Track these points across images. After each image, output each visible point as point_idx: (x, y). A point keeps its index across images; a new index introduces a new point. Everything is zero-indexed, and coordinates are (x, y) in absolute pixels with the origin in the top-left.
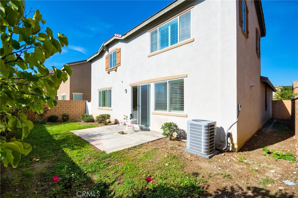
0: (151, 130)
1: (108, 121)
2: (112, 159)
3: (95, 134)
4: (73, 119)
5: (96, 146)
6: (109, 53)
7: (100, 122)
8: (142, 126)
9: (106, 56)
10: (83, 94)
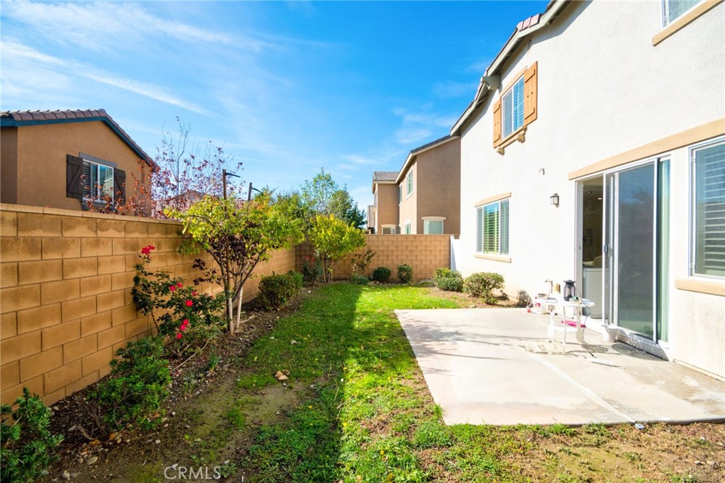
0: (668, 354)
1: (496, 292)
2: (453, 459)
3: (444, 330)
4: (422, 279)
5: (427, 377)
6: (502, 92)
7: (476, 295)
8: (622, 332)
9: (495, 106)
10: (445, 218)
